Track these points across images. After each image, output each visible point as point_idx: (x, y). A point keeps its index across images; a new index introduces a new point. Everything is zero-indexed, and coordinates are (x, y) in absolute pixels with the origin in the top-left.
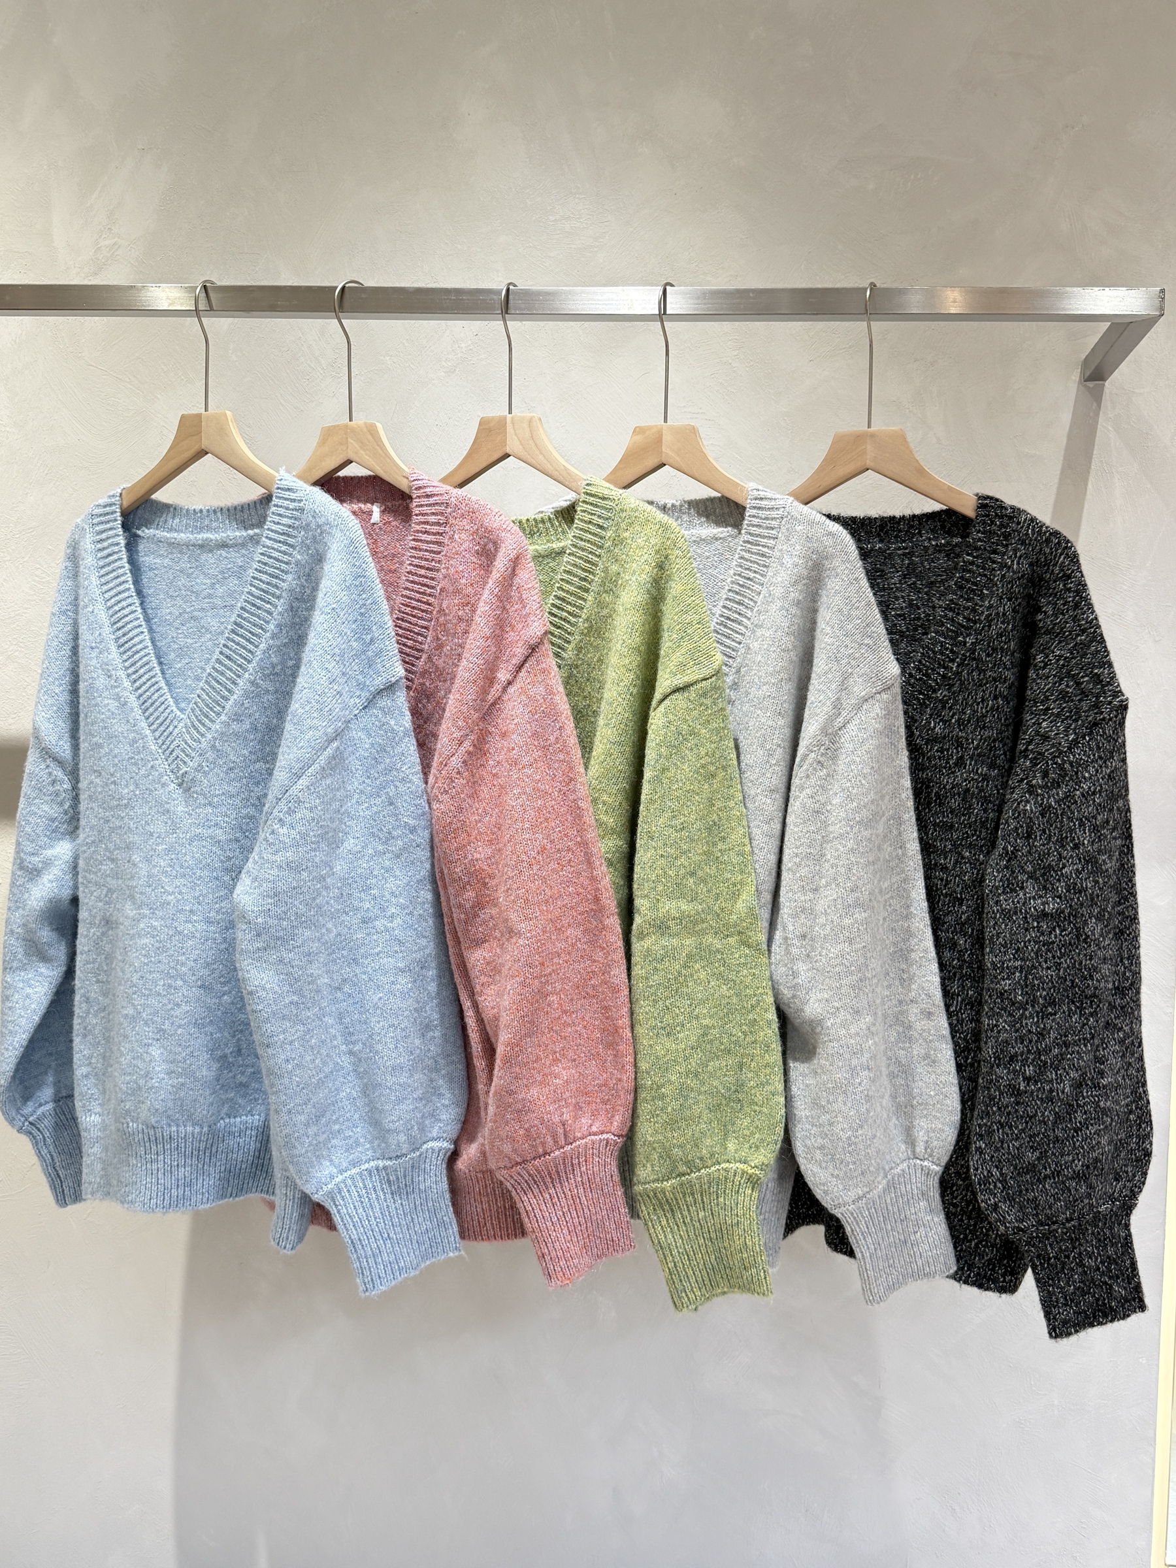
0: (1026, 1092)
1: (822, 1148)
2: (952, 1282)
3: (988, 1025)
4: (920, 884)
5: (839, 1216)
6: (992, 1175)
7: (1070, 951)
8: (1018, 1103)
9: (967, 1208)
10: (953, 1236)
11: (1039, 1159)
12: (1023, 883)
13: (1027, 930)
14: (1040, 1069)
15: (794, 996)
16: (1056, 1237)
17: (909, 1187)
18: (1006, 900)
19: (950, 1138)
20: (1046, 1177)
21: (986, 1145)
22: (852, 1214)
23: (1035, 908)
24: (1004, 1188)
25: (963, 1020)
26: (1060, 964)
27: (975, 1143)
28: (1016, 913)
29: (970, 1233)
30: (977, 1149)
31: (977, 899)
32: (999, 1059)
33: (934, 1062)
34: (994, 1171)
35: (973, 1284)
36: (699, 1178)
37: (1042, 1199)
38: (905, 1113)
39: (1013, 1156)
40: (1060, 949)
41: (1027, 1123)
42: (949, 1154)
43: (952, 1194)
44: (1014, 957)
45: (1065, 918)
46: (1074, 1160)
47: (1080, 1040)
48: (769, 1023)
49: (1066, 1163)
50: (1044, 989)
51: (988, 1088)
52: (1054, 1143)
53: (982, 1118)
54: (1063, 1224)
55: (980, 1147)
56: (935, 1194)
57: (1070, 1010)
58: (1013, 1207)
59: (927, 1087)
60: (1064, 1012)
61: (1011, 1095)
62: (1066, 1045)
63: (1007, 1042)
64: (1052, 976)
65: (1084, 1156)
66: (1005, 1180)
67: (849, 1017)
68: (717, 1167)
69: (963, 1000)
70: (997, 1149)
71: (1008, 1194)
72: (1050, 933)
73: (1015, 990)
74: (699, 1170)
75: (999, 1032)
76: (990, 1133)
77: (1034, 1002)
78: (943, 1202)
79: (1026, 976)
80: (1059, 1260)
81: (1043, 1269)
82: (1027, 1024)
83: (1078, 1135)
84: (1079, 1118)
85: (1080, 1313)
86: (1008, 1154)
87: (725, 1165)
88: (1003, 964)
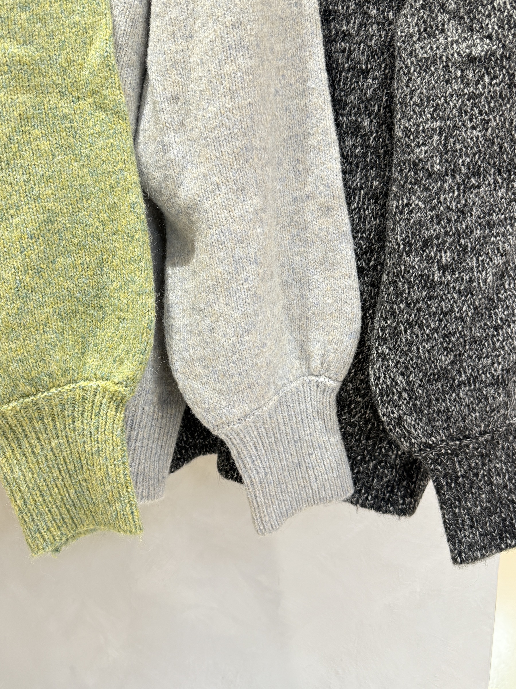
0: (441, 283)
1: (201, 359)
2: (348, 505)
3: (397, 207)
4: (320, 51)
5: (223, 437)
6: (397, 384)
7: (501, 105)
8: (430, 298)
9: (366, 427)
10: (349, 458)
11: (453, 362)
12: (443, 25)
13: (448, 82)
14: (458, 255)
15: (166, 178)
16: (466, 454)
17: (303, 405)
18: (422, 48)
19: (349, 349)
20: (461, 384)
21: (390, 350)
22: (238, 434)
23: (459, 54)
24: (411, 398)
25: (365, 217)
26: (487, 122)
27: (377, 348)
28: (434, 62)
29: (368, 453)
30: (379, 355)
31: (385, 68)
32: (410, 245)
33: (332, 265)
34: (400, 379)
35: (372, 507)
36: (47, 400)
37: (454, 410)
38: (299, 327)
39: (423, 361)
40: (489, 103)
41: (440, 321)
42: (348, 367)
43: (350, 412)
44: (432, 117)
45: (496, 62)
46: (493, 364)
47: (506, 219)
48: (133, 206)
49: (484, 367)
50: (467, 155)
51: (395, 283)
52: (471, 343)
53: (386, 320)
54: (477, 438)
55: (383, 353)
56: (332, 411)
57: (496, 182)
58: (420, 420)
59: (324, 295)
60: (489, 184)
61: (423, 287)
62: (490, 225)
63: (420, 221)
64: (477, 138)
65: (504, 358)
66: (412, 389)
67: (231, 195)
68: (73, 386)
69: (366, 194)
70: (404, 353)
71: (415, 405)
72: (478, 82)
73: (432, 157)
74: (48, 390)
75: (411, 212)
76: (396, 335)
77: (455, 171)
78: (340, 421)
79: (446, 139)
80: (467, 478)
81: (450, 488)
82: (445, 199)
83: (498, 335)
84: (500, 315)
85: (486, 535)
86: (418, 358)
87: (82, 384)
88: (418, 126)
